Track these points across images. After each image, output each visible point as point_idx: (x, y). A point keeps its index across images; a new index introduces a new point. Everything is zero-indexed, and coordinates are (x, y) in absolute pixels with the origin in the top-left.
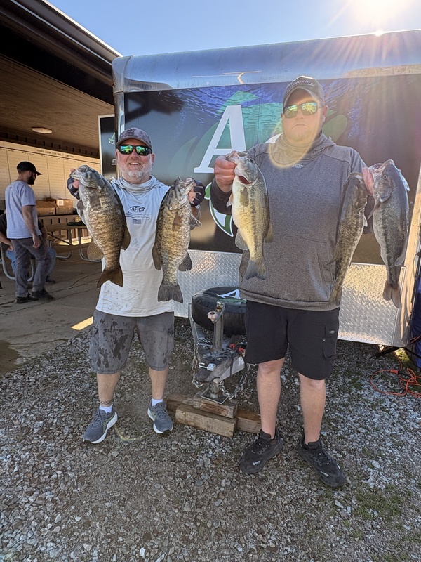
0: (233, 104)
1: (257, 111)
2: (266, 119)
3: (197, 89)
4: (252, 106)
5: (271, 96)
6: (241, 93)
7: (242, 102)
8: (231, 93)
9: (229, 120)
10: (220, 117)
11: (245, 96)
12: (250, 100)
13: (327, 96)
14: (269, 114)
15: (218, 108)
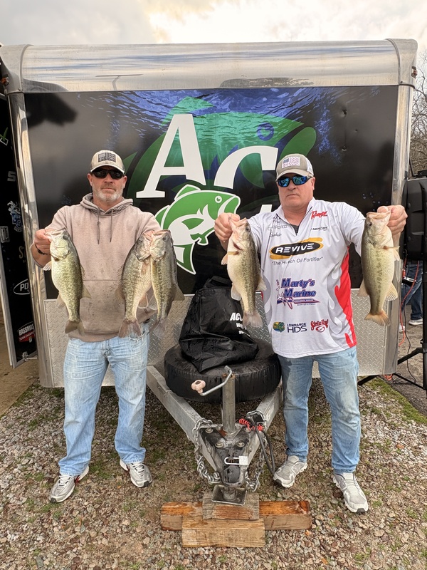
0: (181, 113)
1: (213, 121)
2: (224, 131)
3: (132, 92)
4: (205, 115)
5: (228, 104)
6: (191, 99)
7: (192, 110)
8: (178, 99)
9: (178, 132)
10: (166, 128)
11: (196, 103)
12: (203, 108)
13: (292, 106)
14: (228, 125)
15: (162, 117)
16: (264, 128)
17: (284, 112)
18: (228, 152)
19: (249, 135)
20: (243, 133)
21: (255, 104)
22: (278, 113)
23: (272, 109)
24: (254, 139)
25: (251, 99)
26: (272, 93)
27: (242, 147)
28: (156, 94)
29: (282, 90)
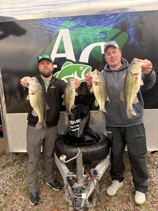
0: (63, 28)
1: (78, 31)
2: (84, 36)
3: (41, 19)
4: (75, 29)
5: (85, 23)
6: (68, 21)
7: (69, 26)
8: (62, 22)
9: (62, 36)
10: (57, 36)
11: (70, 23)
12: (73, 25)
13: (116, 22)
14: (85, 33)
15: (55, 30)
16: (102, 34)
17: (112, 25)
18: (86, 46)
19: (95, 37)
20: (92, 37)
21: (98, 22)
22: (109, 26)
23: (106, 24)
24: (98, 39)
25: (96, 20)
26: (106, 16)
27: (92, 43)
28: (52, 20)
29: (111, 15)
